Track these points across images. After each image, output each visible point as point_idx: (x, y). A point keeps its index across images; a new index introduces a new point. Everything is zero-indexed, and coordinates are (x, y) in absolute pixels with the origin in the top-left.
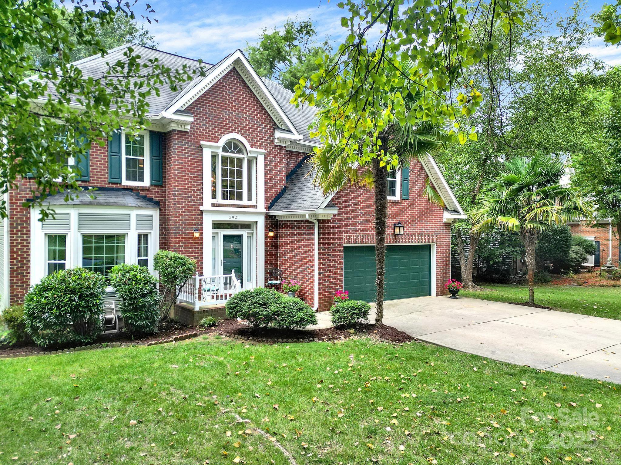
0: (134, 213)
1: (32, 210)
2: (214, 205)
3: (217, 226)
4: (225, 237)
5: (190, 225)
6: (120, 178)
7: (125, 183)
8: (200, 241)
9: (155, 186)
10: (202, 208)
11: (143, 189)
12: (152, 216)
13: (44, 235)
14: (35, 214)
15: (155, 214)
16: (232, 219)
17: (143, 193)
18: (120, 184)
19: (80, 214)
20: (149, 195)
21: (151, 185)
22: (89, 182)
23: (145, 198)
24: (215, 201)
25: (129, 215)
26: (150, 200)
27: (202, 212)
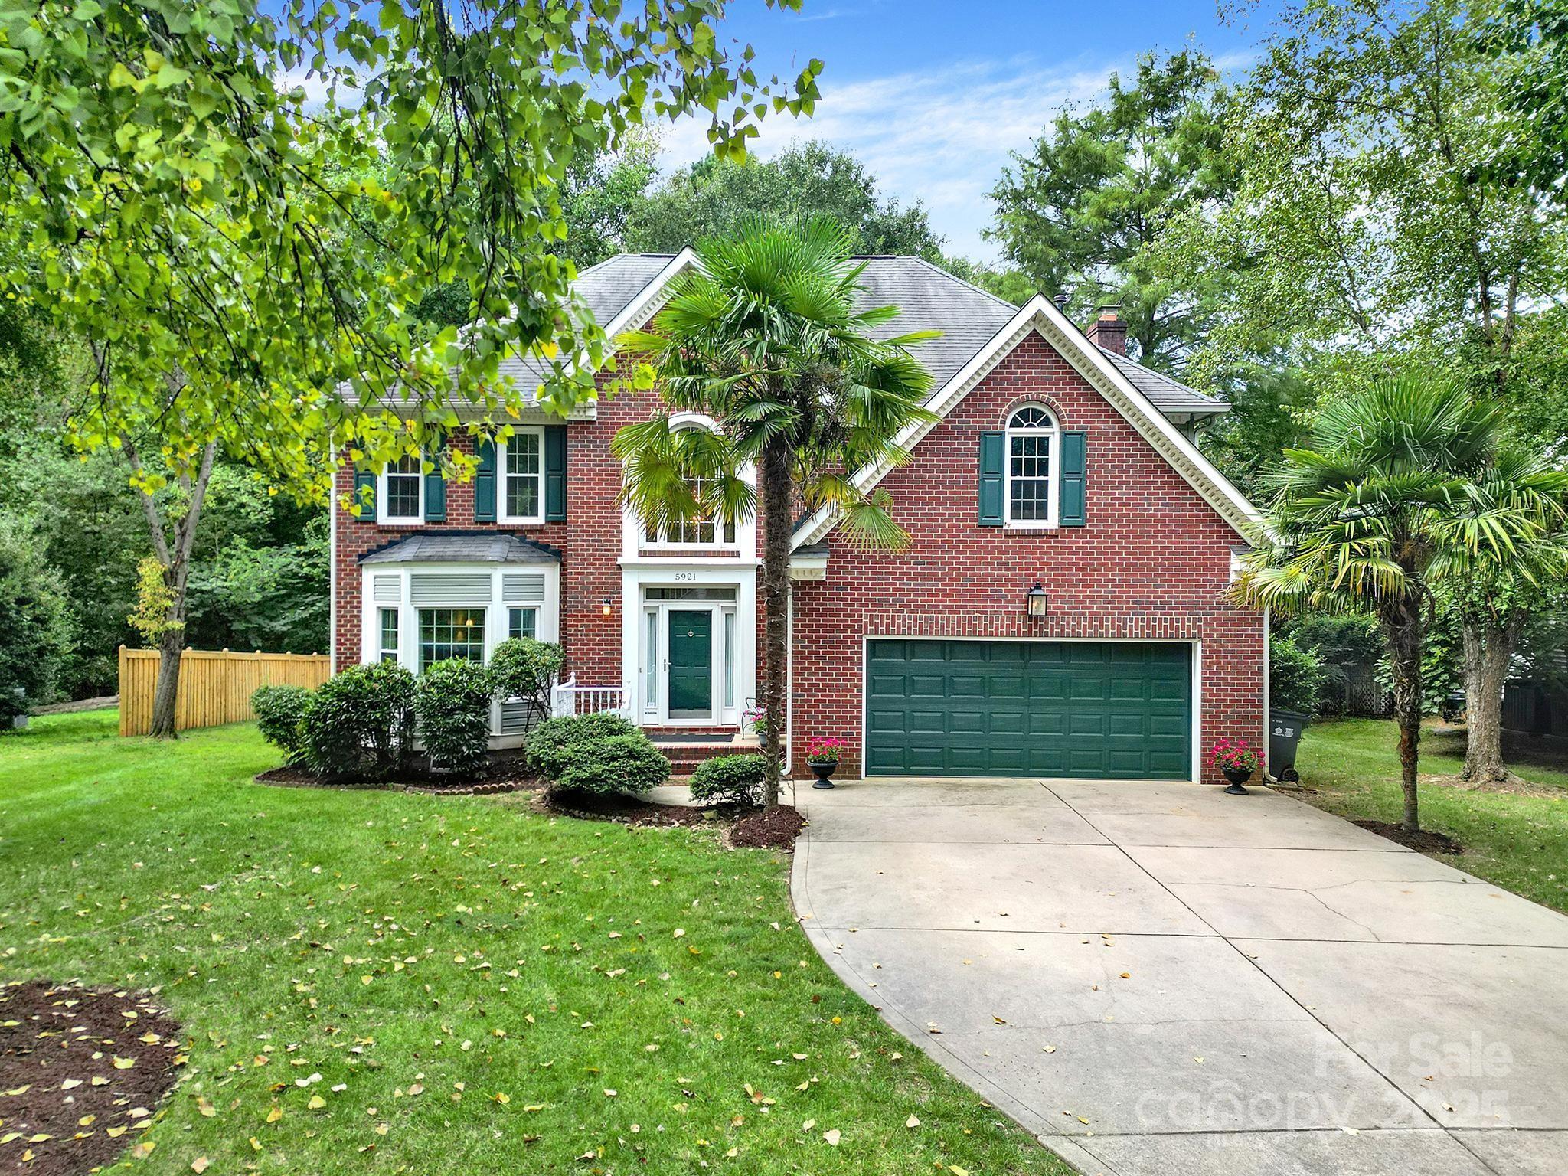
0: (498, 575)
1: (364, 571)
2: (642, 554)
3: (654, 593)
4: (673, 614)
5: (596, 592)
6: (493, 511)
7: (503, 519)
8: (615, 622)
9: (554, 522)
10: (620, 561)
11: (532, 530)
12: (542, 576)
13: (375, 610)
14: (368, 576)
15: (551, 574)
16: (681, 581)
17: (532, 537)
18: (495, 522)
19: (413, 577)
20: (543, 540)
21: (547, 522)
22: (445, 523)
23: (535, 544)
24: (651, 546)
25: (489, 576)
26: (545, 548)
27: (620, 567)
